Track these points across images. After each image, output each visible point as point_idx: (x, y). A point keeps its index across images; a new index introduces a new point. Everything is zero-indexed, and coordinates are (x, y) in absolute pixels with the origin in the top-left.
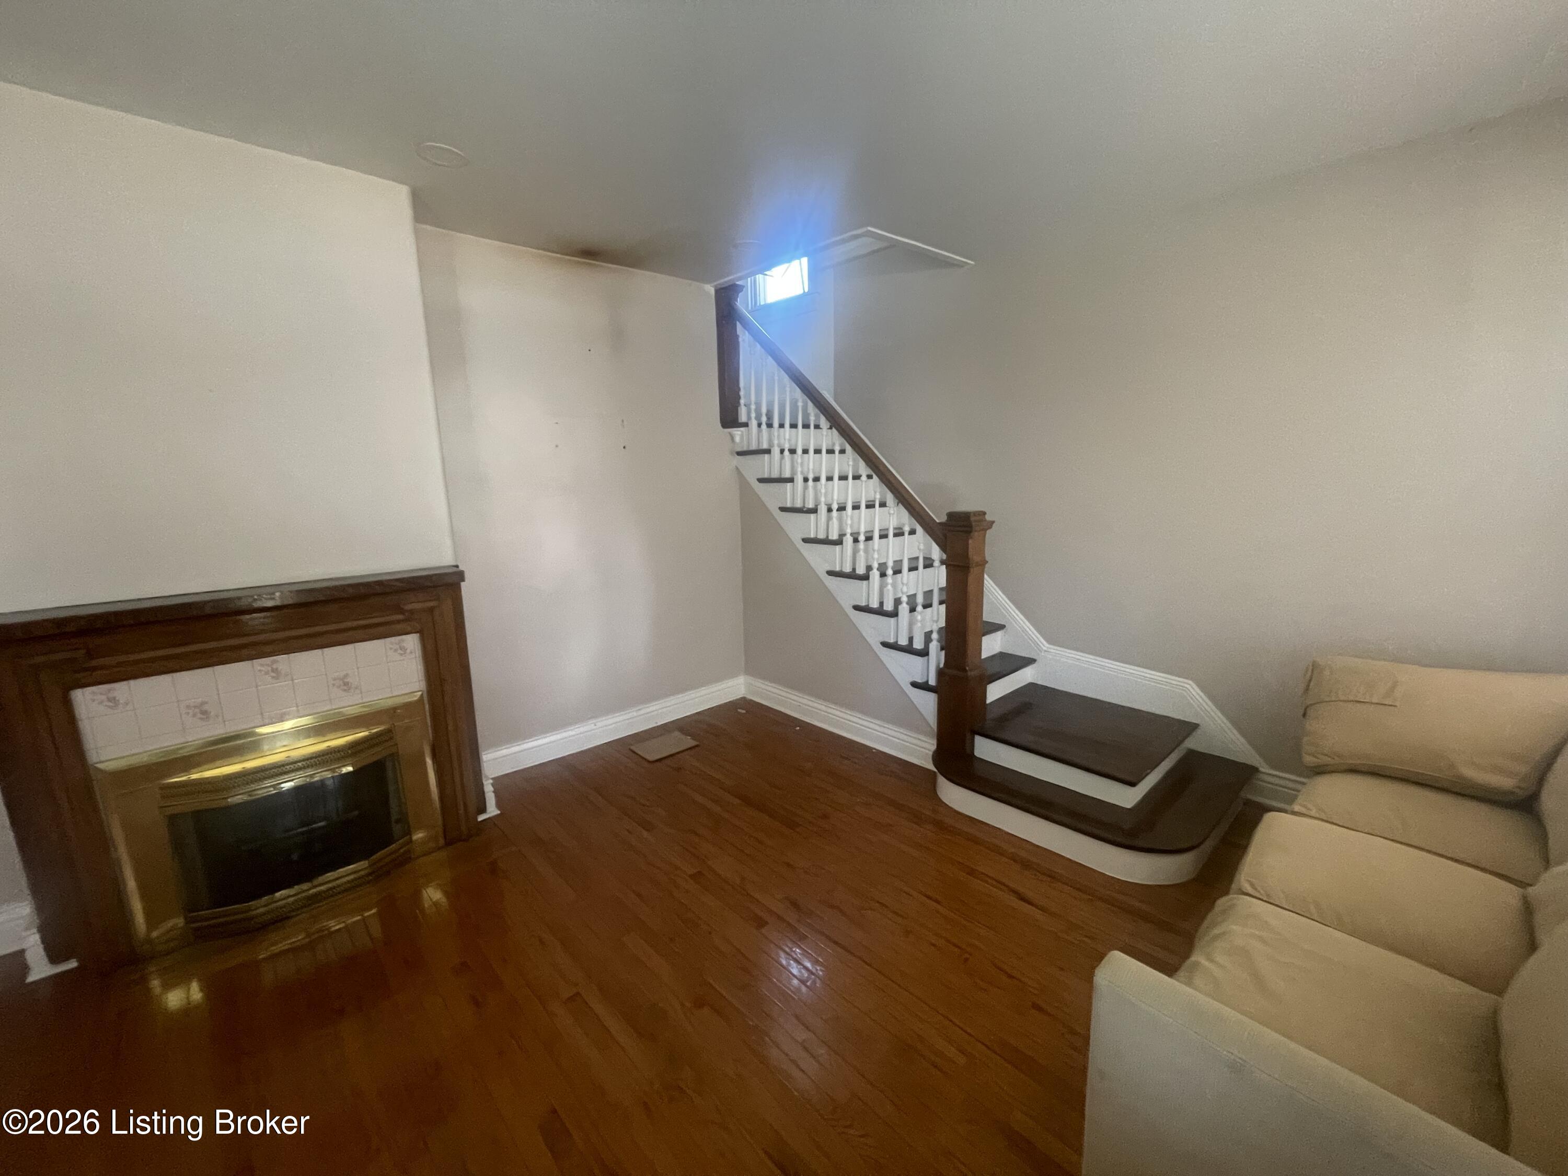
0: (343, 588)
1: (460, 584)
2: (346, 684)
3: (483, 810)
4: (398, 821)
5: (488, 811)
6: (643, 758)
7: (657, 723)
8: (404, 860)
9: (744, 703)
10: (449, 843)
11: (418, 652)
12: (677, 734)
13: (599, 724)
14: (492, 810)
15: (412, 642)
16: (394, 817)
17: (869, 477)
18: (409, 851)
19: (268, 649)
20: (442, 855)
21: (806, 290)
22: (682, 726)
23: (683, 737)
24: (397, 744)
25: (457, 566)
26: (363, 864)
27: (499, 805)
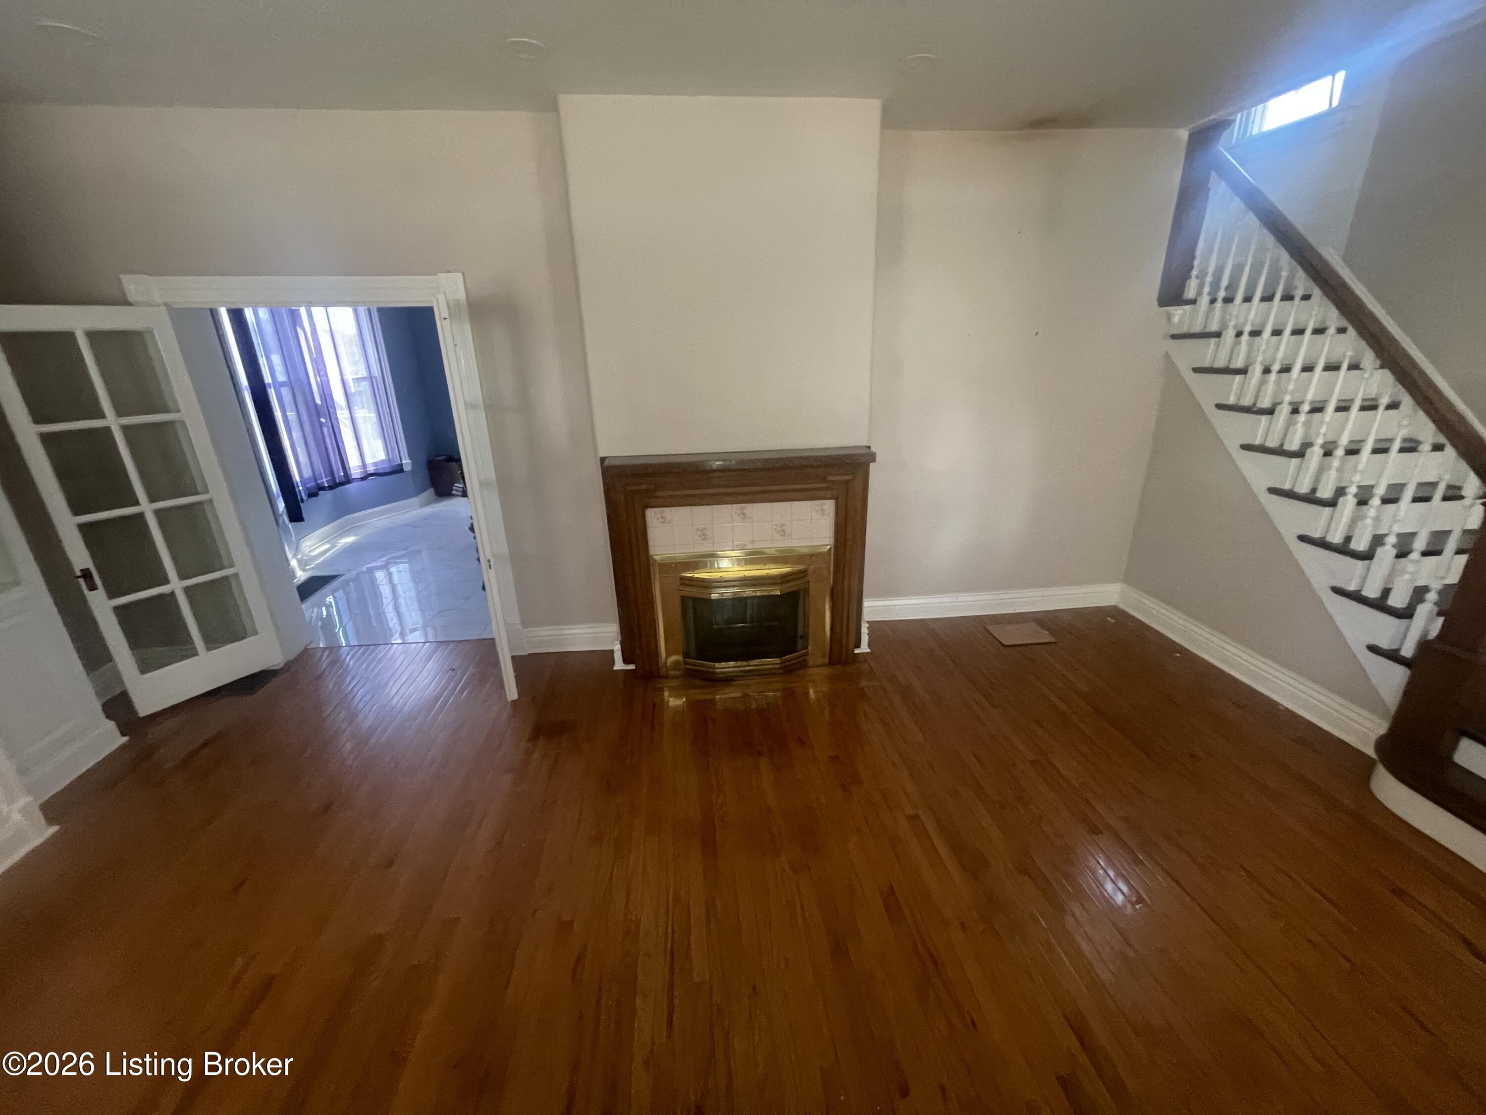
0: (789, 459)
1: (869, 465)
2: (783, 531)
3: (858, 645)
4: (802, 637)
5: (862, 647)
6: (997, 639)
7: (1015, 610)
8: (803, 665)
9: (1117, 613)
10: (831, 663)
11: (832, 514)
12: (1034, 625)
13: (961, 599)
14: (864, 648)
15: (829, 506)
16: (800, 633)
17: (1342, 330)
18: (805, 661)
19: (741, 498)
20: (826, 671)
21: (1335, 103)
22: (1043, 620)
23: (1039, 629)
24: (808, 582)
25: (869, 447)
26: (777, 660)
27: (869, 646)
